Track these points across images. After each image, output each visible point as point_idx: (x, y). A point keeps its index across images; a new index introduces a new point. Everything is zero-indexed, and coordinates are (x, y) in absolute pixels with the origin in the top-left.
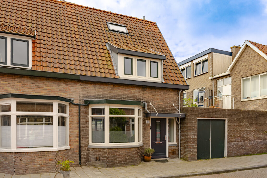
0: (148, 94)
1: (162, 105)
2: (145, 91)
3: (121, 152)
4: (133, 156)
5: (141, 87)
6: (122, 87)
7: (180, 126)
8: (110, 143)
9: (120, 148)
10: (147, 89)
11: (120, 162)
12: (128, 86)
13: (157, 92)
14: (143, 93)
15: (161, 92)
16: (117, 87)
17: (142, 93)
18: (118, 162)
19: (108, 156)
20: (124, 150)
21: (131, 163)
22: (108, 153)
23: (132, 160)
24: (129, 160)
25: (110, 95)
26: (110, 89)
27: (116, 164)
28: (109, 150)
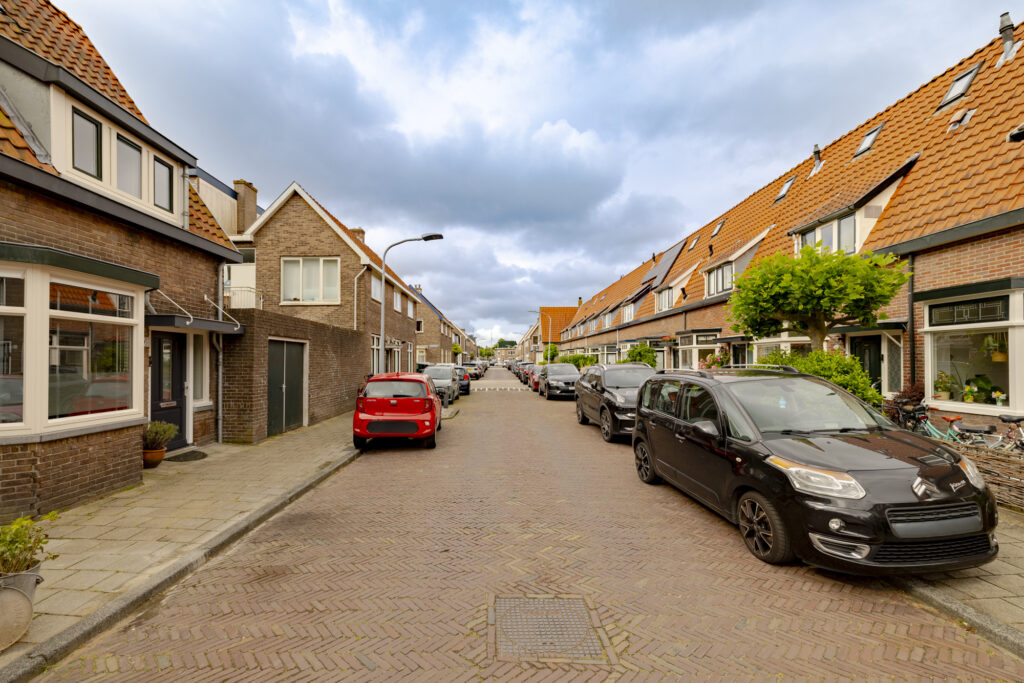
0: (145, 256)
1: (180, 294)
2: (137, 245)
3: (90, 449)
4: (131, 456)
5: (123, 228)
6: (61, 210)
7: (221, 357)
8: (50, 417)
9: (88, 435)
10: (141, 238)
11: (86, 485)
12: (83, 213)
13: (167, 255)
14: (130, 248)
15: (179, 258)
16: (41, 206)
17: (127, 249)
18: (81, 487)
19: (41, 473)
20: (103, 440)
21: (124, 480)
22: (43, 460)
23: (127, 468)
24: (117, 471)
25: (13, 230)
26: (13, 205)
27: (74, 495)
28: (46, 446)
